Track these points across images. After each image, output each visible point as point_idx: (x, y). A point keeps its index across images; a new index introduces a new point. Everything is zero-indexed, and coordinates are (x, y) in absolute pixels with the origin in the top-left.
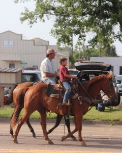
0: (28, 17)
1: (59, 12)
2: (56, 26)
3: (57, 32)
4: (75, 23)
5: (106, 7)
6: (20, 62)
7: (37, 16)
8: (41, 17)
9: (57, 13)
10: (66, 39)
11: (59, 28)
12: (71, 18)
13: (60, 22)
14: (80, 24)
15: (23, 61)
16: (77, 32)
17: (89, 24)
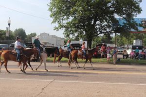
0: (56, 29)
3: (66, 34)
4: (71, 30)
5: (81, 25)
6: (48, 43)
7: (59, 29)
9: (65, 28)
10: (68, 36)
12: (70, 29)
13: (66, 30)
14: (73, 31)
15: (50, 42)
16: (72, 34)
17: (76, 31)
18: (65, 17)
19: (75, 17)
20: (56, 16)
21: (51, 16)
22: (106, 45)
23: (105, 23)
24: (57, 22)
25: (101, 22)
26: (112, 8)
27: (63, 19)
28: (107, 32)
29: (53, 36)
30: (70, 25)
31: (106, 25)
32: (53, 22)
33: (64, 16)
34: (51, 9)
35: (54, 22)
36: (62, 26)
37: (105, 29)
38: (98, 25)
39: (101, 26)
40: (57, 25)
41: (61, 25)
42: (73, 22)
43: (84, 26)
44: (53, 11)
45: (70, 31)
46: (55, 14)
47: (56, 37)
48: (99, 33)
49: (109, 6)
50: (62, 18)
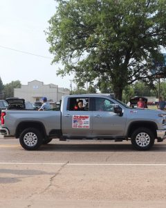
0: (61, 72)
1: (77, 69)
2: (75, 77)
3: (77, 81)
4: (87, 75)
5: (103, 66)
7: (65, 72)
8: (68, 72)
11: (78, 78)
13: (78, 75)
14: (90, 76)
16: (89, 81)
18: (75, 52)
19: (93, 52)
20: (60, 50)
21: (51, 51)
22: (147, 100)
23: (144, 62)
24: (61, 61)
25: (138, 60)
26: (155, 35)
27: (71, 56)
28: (148, 77)
29: (51, 86)
30: (85, 65)
31: (145, 65)
32: (54, 61)
33: (73, 50)
34: (51, 39)
35: (56, 60)
36: (70, 68)
37: (145, 72)
38: (133, 64)
39: (138, 66)
40: (61, 66)
41: (68, 66)
42: (90, 61)
43: (109, 68)
44: (54, 42)
45: (85, 76)
46: (59, 47)
47: (56, 87)
48: (134, 78)
49: (151, 32)
50: (70, 53)
